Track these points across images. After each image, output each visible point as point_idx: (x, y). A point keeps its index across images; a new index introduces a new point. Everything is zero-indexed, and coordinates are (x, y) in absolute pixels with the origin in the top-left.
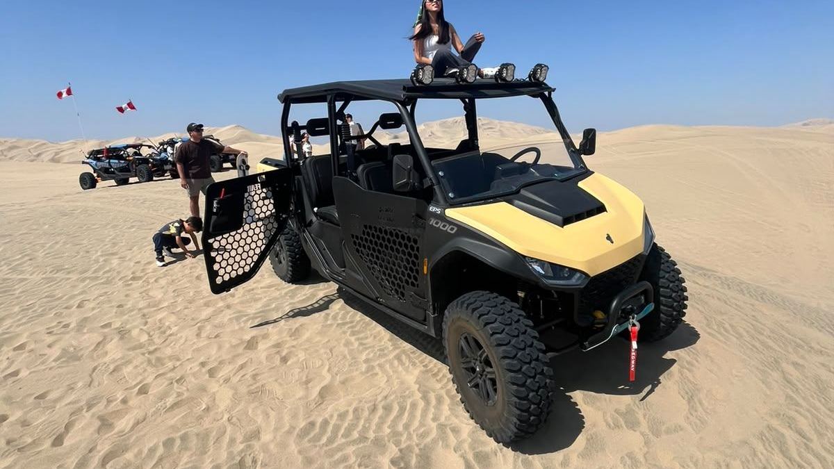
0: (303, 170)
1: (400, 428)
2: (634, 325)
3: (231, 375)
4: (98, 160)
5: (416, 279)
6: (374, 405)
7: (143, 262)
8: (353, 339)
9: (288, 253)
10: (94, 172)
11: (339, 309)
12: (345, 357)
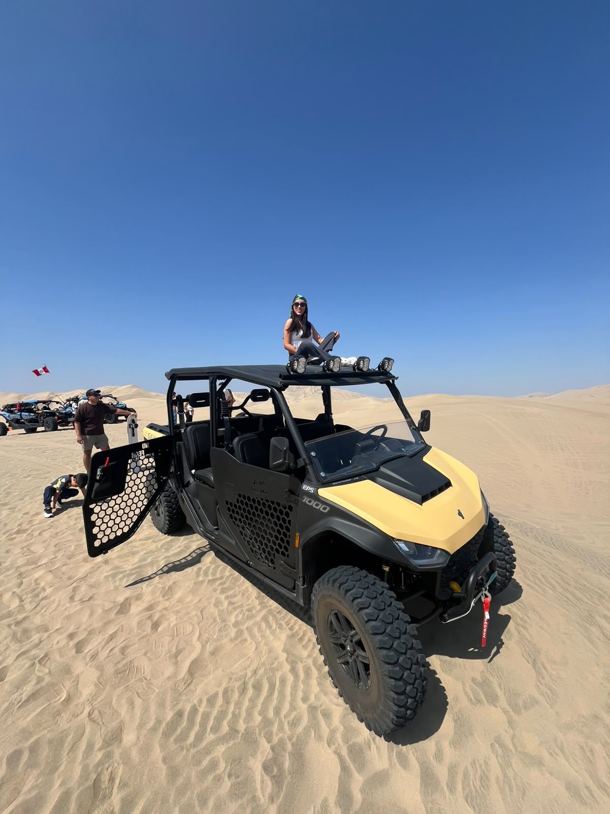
0: (183, 437)
1: (271, 714)
2: (486, 596)
3: (100, 649)
4: (11, 412)
5: (286, 549)
6: (244, 683)
7: (32, 513)
8: (222, 597)
9: (166, 508)
10: (7, 422)
11: (210, 563)
12: (215, 620)
